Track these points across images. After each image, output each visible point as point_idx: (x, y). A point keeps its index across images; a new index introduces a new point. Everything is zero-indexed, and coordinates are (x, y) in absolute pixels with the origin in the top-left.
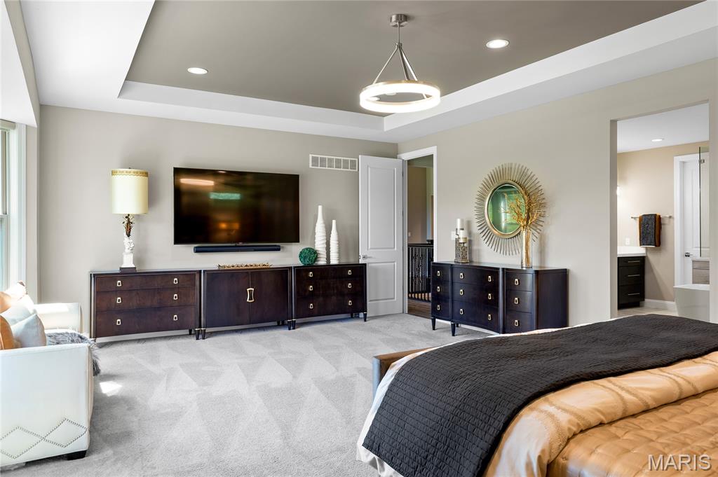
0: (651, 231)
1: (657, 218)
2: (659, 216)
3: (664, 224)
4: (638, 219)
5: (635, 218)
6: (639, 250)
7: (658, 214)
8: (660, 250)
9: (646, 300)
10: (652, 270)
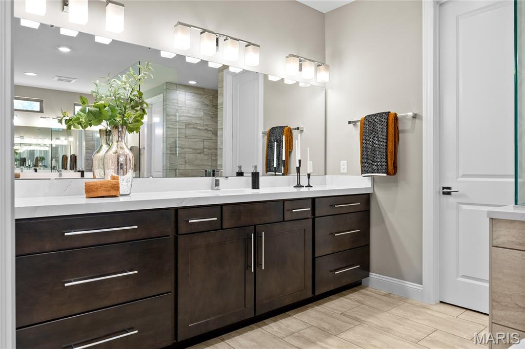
0: (380, 144)
1: (391, 118)
2: (395, 115)
3: (404, 131)
4: (359, 124)
5: (354, 123)
6: (360, 183)
7: (392, 111)
8: (396, 182)
9: (373, 275)
10: (382, 220)
